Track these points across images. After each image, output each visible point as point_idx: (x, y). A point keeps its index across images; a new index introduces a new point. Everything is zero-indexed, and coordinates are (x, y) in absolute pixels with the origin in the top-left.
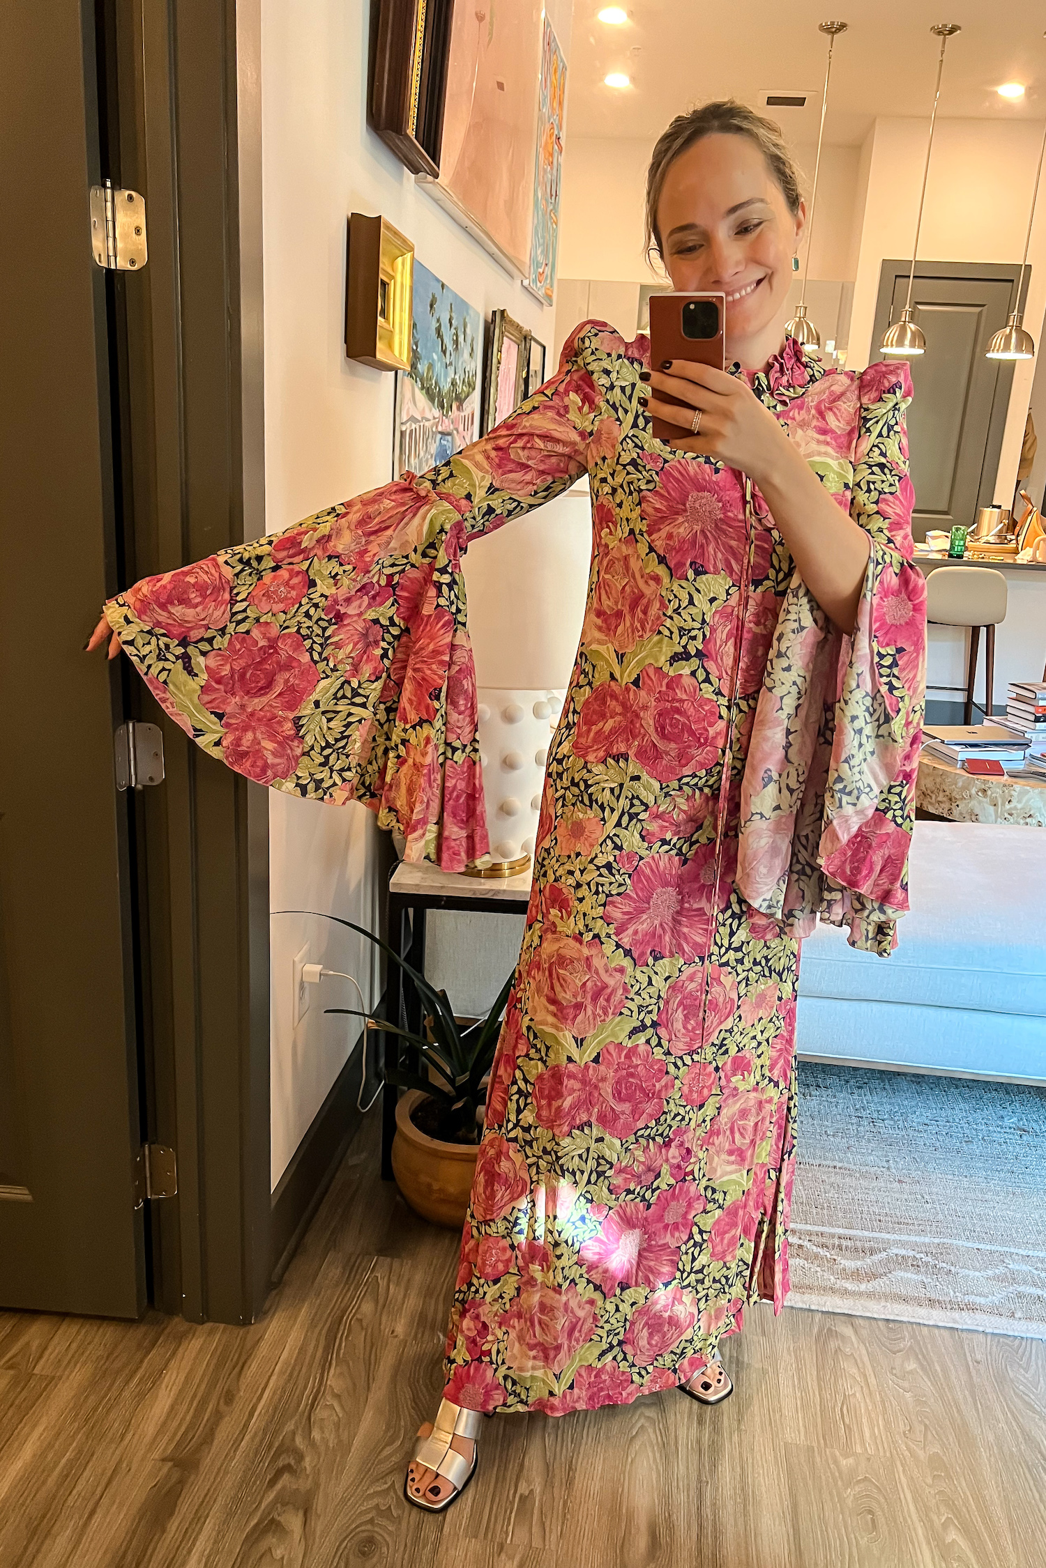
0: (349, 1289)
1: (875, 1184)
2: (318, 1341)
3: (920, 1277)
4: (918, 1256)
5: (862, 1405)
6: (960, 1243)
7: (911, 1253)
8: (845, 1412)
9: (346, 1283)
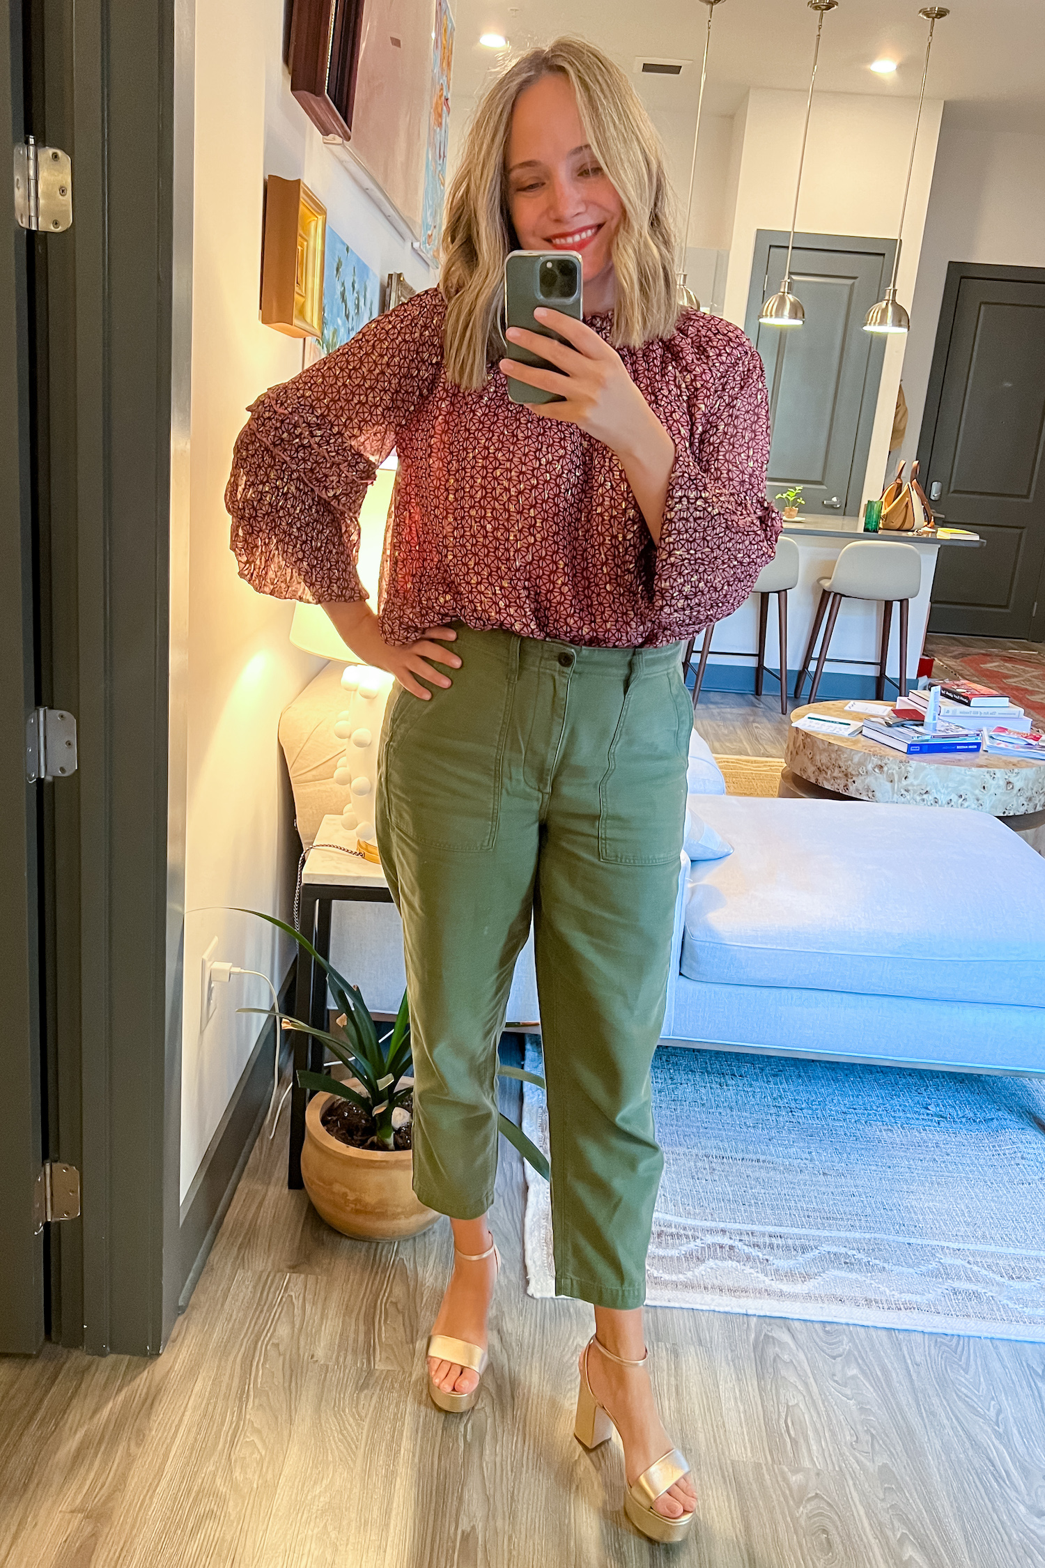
0: (262, 1311)
1: (801, 1177)
2: (233, 1369)
3: (853, 1276)
4: (850, 1253)
5: (806, 1416)
6: (891, 1237)
7: (843, 1250)
8: (790, 1425)
9: (258, 1304)
